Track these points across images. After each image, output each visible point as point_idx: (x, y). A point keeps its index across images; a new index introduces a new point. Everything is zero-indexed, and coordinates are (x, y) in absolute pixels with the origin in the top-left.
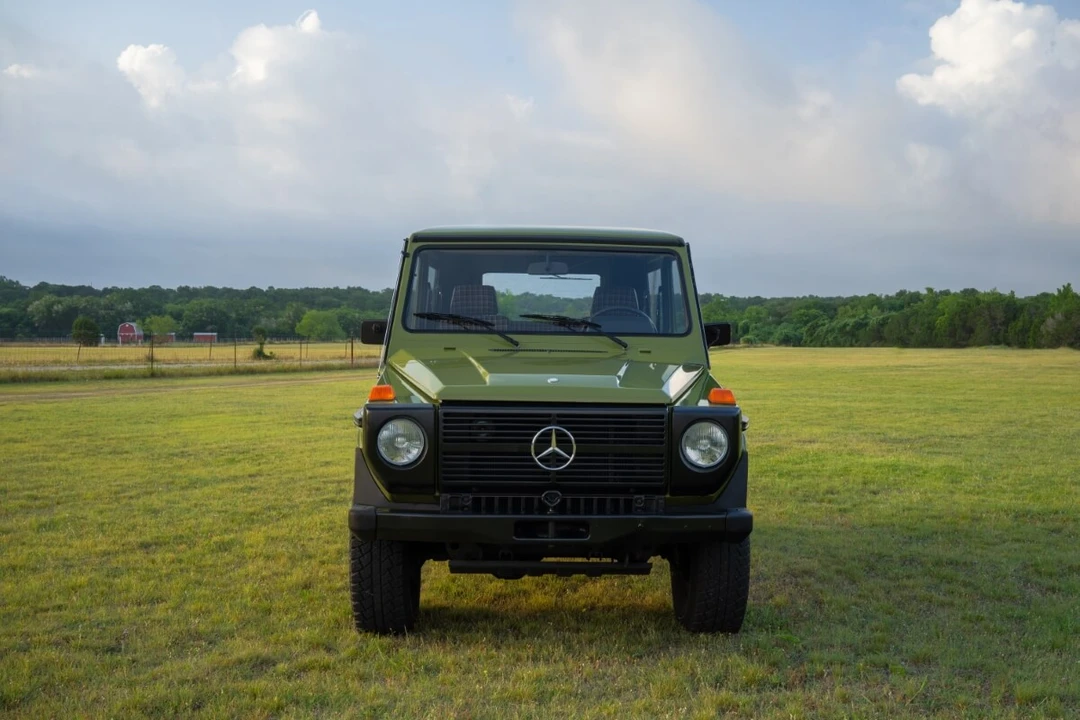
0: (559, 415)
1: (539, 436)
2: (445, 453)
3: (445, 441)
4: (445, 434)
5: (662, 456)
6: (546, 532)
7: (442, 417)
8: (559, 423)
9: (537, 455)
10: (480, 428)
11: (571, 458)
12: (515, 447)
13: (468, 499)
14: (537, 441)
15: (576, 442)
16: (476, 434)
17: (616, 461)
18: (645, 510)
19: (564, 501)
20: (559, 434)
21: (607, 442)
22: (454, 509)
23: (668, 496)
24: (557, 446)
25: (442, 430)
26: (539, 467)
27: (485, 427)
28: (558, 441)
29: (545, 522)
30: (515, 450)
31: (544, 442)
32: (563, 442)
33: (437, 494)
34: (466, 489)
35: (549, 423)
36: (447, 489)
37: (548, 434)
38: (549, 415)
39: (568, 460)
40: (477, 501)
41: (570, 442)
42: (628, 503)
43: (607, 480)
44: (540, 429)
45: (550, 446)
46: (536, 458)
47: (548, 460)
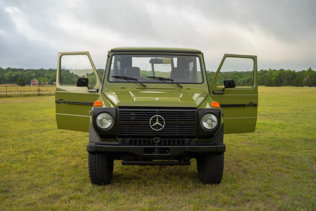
0: (159, 112)
1: (152, 119)
2: (120, 125)
3: (120, 120)
4: (120, 118)
5: (195, 125)
6: (155, 152)
7: (118, 112)
8: (159, 114)
9: (152, 125)
10: (132, 116)
11: (163, 127)
12: (144, 122)
13: (128, 140)
14: (152, 120)
15: (165, 121)
16: (131, 118)
17: (179, 127)
18: (189, 144)
19: (161, 141)
20: (159, 118)
21: (176, 121)
22: (123, 144)
23: (197, 139)
24: (159, 122)
25: (118, 117)
26: (152, 129)
27: (134, 116)
28: (159, 121)
29: (155, 148)
30: (144, 123)
31: (154, 120)
32: (160, 120)
33: (117, 138)
34: (128, 137)
35: (156, 114)
36: (119, 137)
37: (155, 118)
38: (156, 111)
39: (162, 127)
40: (131, 141)
41: (163, 120)
42: (183, 141)
43: (176, 134)
44: (152, 116)
45: (156, 122)
46: (151, 126)
47: (155, 127)
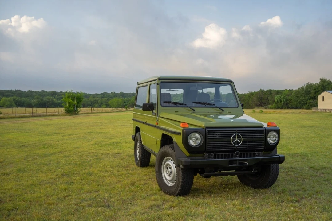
0: (238, 131)
1: (233, 136)
2: (208, 142)
3: (208, 138)
4: (208, 137)
5: (263, 141)
6: (236, 163)
7: (207, 131)
8: (238, 133)
9: (232, 141)
10: (217, 134)
11: (241, 143)
12: (226, 140)
13: (213, 155)
14: (233, 138)
15: (243, 138)
16: (215, 136)
17: (248, 143)
18: (258, 156)
19: (241, 154)
20: (238, 136)
21: (246, 138)
22: (209, 158)
23: (263, 152)
24: (238, 139)
25: (207, 135)
26: (233, 145)
27: (218, 134)
28: (238, 138)
29: (236, 160)
30: (227, 141)
31: (234, 138)
32: (239, 138)
33: (204, 154)
34: (213, 152)
35: (235, 133)
36: (207, 152)
37: (235, 136)
38: (235, 130)
39: (240, 143)
40: (215, 155)
41: (241, 138)
43: (246, 148)
44: (233, 134)
45: (236, 139)
46: (232, 143)
47: (235, 143)
